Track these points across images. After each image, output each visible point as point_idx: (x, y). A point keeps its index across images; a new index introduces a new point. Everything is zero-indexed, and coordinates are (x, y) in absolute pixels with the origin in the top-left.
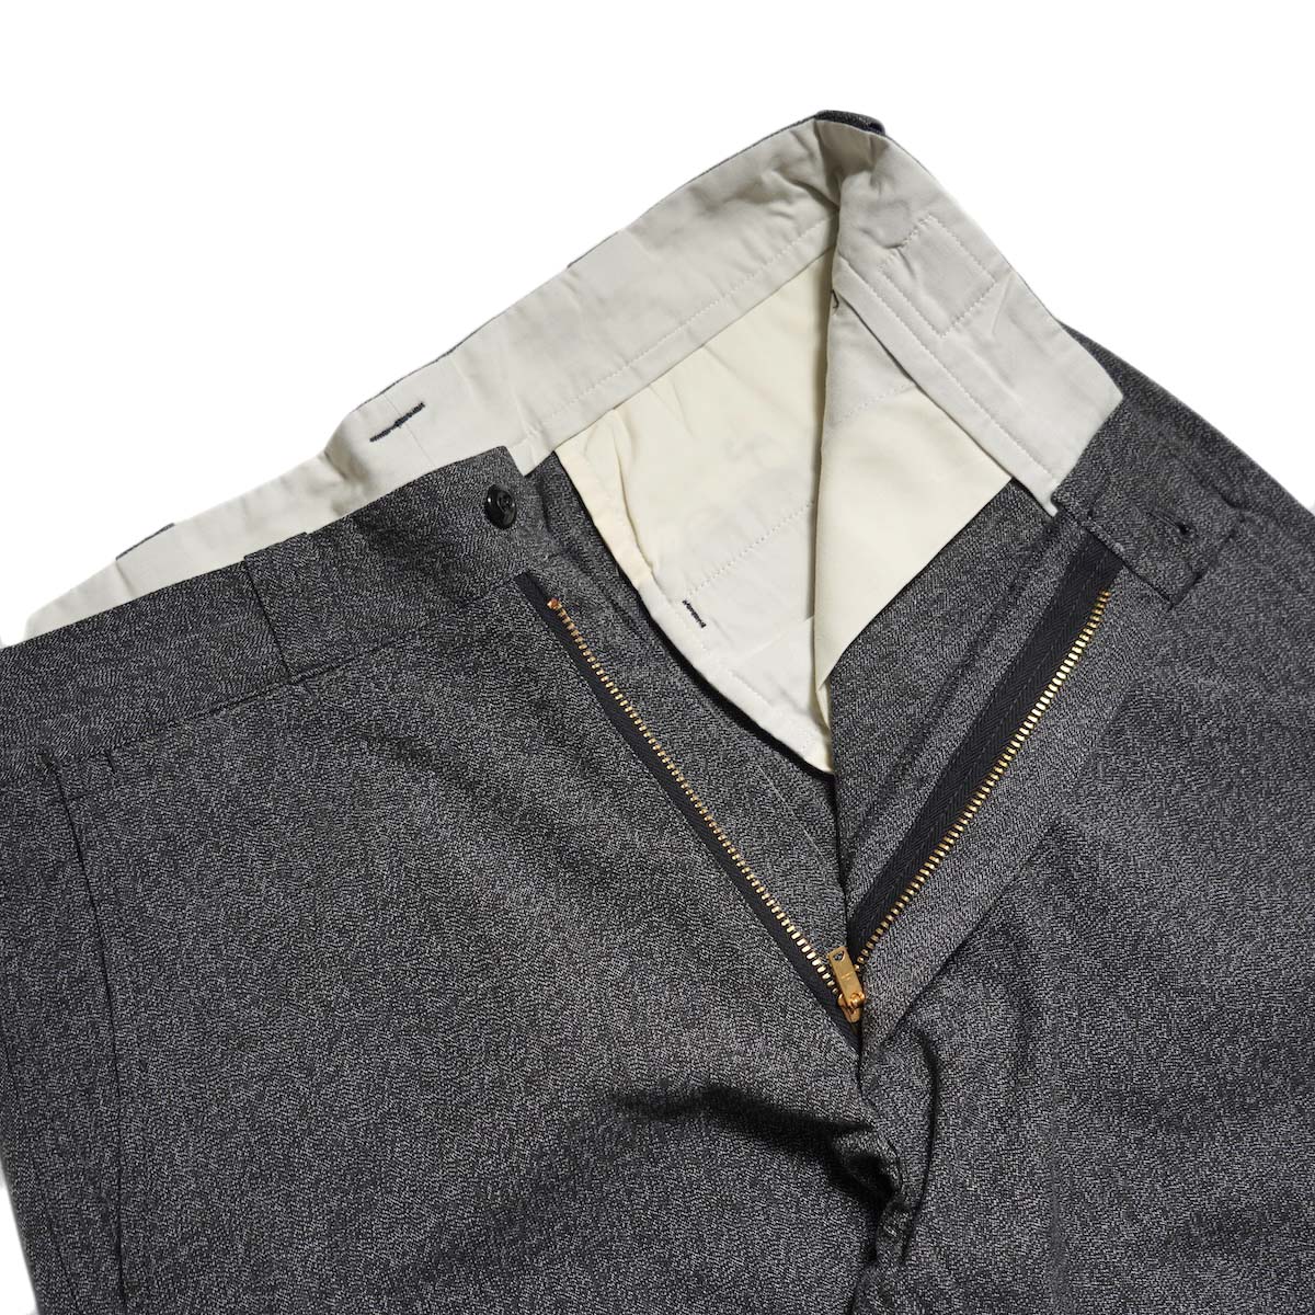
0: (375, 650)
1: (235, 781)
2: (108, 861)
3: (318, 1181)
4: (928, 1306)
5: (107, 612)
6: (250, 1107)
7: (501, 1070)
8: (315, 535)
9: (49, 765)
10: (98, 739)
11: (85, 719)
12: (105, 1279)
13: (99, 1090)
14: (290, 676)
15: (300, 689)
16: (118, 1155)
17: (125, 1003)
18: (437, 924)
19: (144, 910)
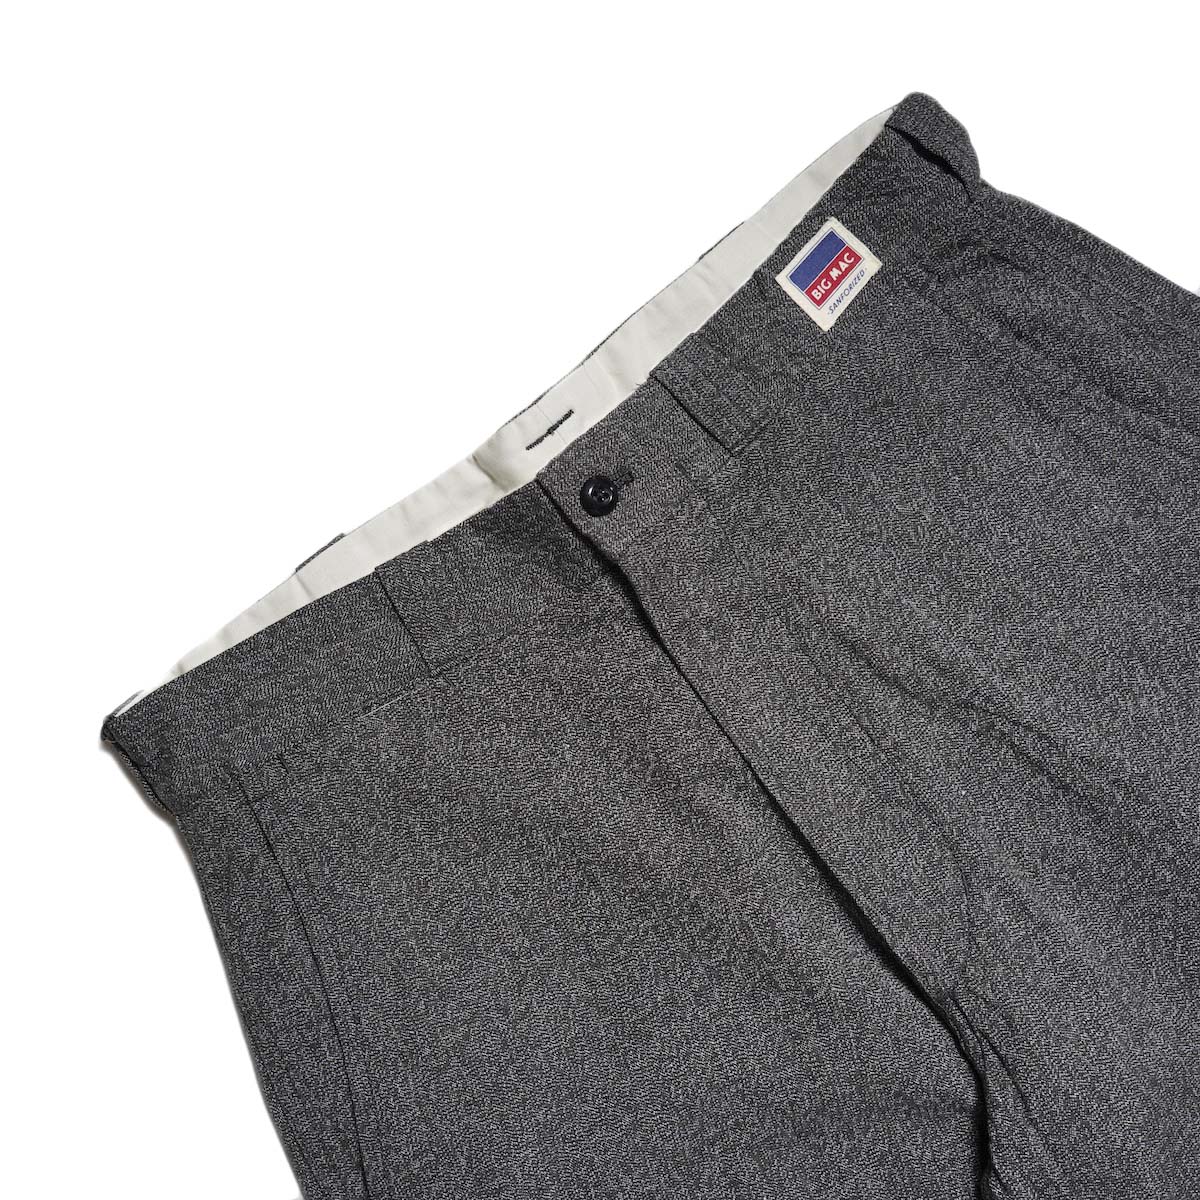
0: (501, 639)
1: (392, 770)
2: (296, 851)
3: (524, 1100)
4: (1041, 1191)
5: (261, 633)
6: (459, 1047)
7: (672, 990)
8: (435, 543)
9: (231, 774)
10: (270, 746)
11: (255, 730)
12: (352, 1190)
13: (324, 1044)
14: (430, 671)
15: (441, 681)
16: (349, 1093)
17: (332, 969)
18: (594, 882)
19: (332, 889)
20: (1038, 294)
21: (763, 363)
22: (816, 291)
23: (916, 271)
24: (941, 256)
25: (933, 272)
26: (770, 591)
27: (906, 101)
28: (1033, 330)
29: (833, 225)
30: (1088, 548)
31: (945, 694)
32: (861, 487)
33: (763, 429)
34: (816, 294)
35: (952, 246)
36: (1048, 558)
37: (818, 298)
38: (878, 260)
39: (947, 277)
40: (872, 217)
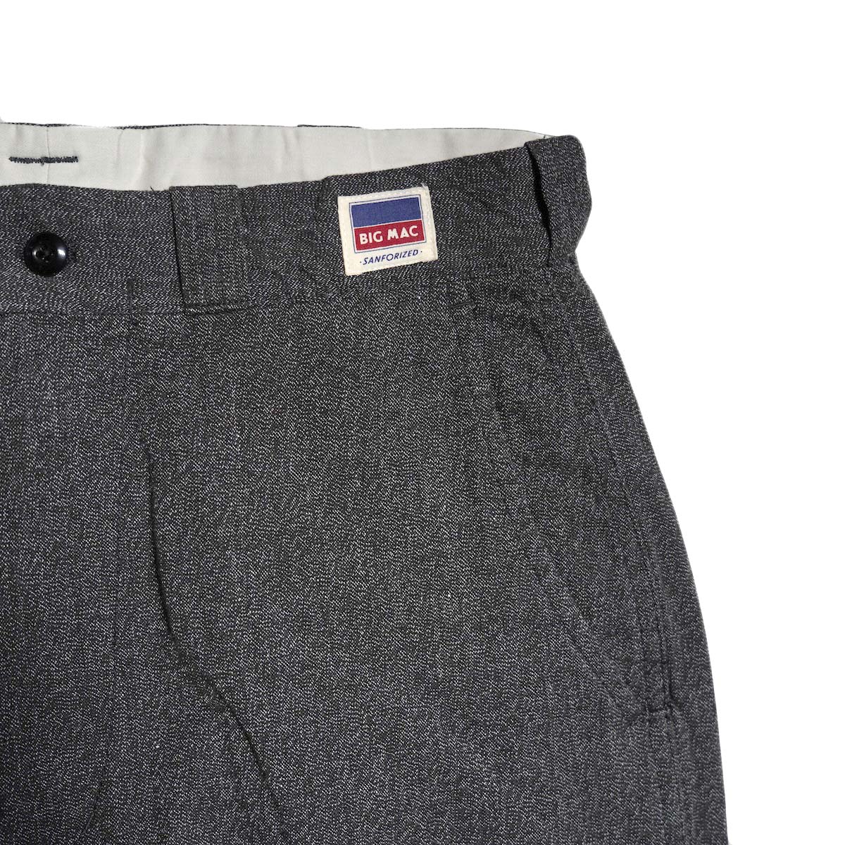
20: (543, 385)
21: (273, 257)
22: (365, 235)
23: (461, 289)
24: (491, 291)
25: (474, 299)
26: (130, 452)
27: (562, 138)
28: (514, 412)
29: (422, 194)
30: (416, 624)
31: (197, 658)
32: (274, 427)
33: (227, 311)
34: (363, 239)
35: (505, 290)
36: (376, 608)
37: (362, 243)
38: (437, 254)
39: (482, 313)
40: (459, 213)
